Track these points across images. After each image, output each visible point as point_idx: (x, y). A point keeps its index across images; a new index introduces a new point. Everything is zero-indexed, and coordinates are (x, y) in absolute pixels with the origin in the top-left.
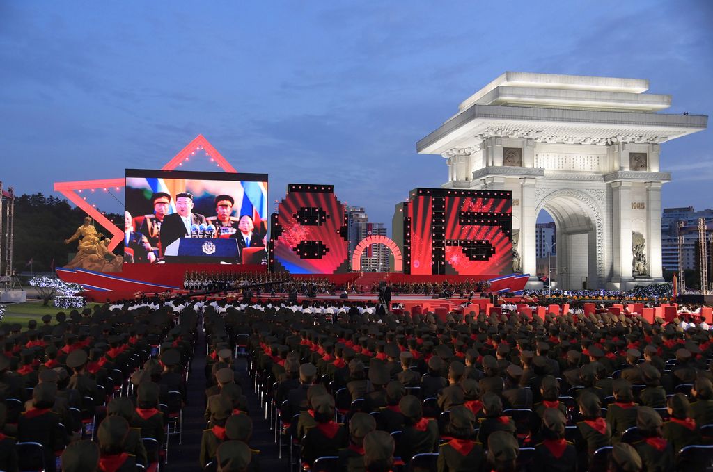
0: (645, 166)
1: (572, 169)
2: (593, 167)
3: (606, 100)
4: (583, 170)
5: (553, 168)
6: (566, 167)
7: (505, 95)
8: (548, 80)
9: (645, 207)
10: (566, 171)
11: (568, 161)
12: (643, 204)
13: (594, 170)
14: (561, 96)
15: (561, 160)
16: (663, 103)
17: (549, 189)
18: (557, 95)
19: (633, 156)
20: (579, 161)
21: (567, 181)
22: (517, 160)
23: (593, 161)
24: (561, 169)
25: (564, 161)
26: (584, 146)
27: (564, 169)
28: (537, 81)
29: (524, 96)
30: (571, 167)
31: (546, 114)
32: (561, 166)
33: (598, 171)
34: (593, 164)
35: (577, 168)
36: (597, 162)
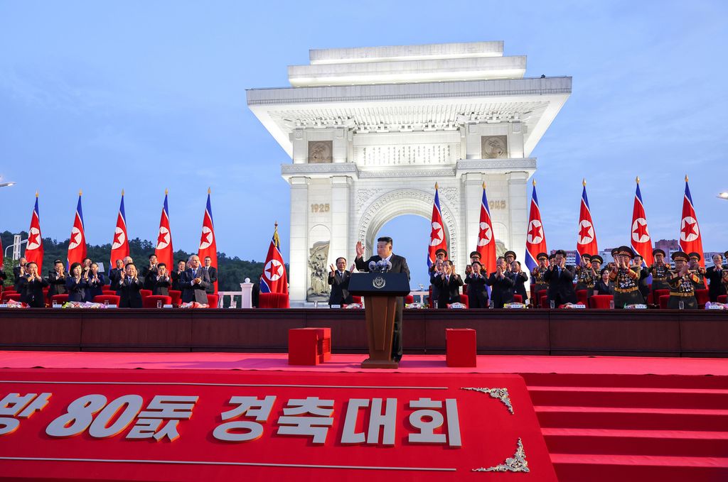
0: (505, 151)
1: (412, 163)
2: (442, 159)
3: (432, 70)
4: (427, 163)
5: (387, 164)
6: (404, 161)
7: (296, 76)
8: (364, 55)
9: (507, 207)
10: (405, 166)
11: (407, 153)
12: (503, 202)
13: (444, 163)
14: (370, 70)
15: (397, 153)
16: (514, 67)
17: (382, 189)
18: (365, 70)
19: (485, 140)
20: (421, 153)
21: (405, 179)
22: (326, 154)
23: (442, 152)
24: (397, 164)
25: (402, 154)
26: (428, 134)
27: (401, 164)
28: (349, 58)
29: (321, 75)
30: (412, 161)
31: (339, 93)
32: (397, 160)
33: (449, 163)
34: (442, 156)
35: (419, 161)
36: (447, 152)
